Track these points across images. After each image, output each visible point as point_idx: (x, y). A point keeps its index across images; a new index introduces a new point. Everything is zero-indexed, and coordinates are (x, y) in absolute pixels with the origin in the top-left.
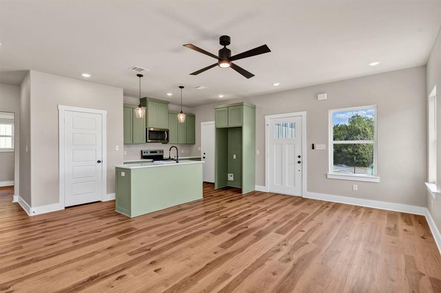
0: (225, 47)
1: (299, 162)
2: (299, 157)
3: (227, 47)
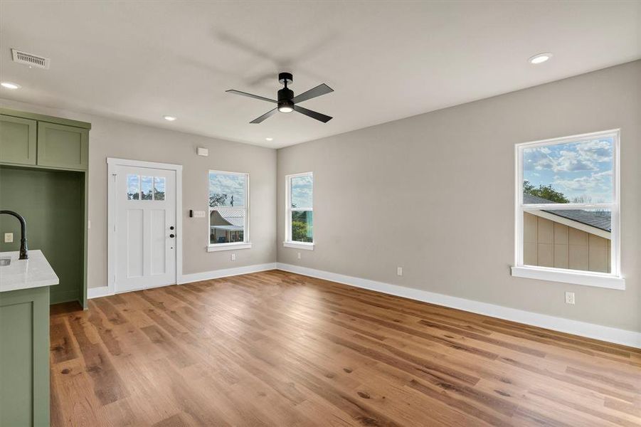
1: (172, 236)
2: (172, 228)
3: (288, 86)
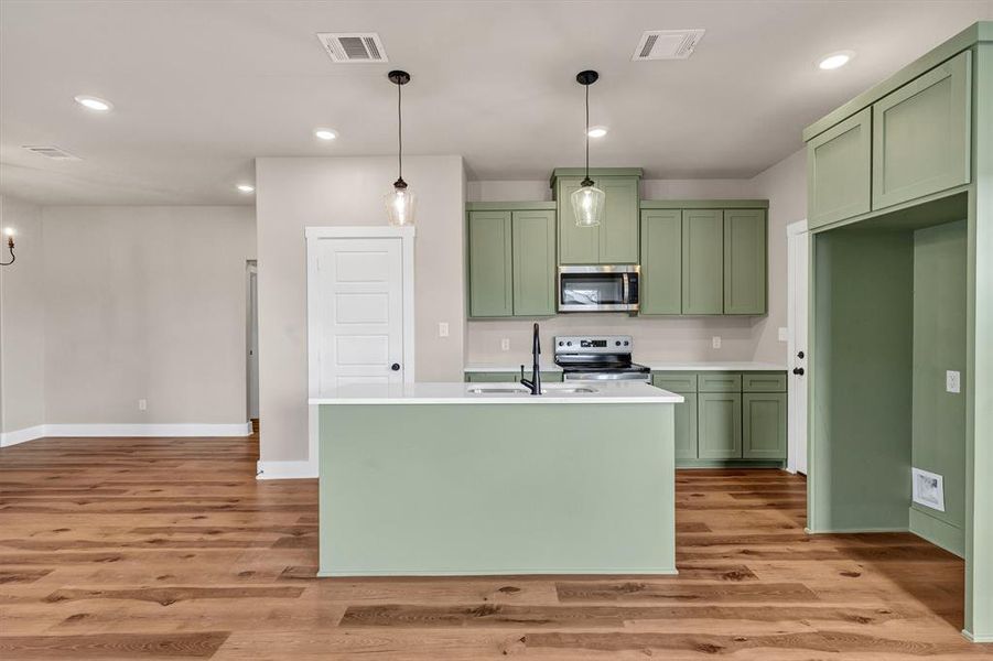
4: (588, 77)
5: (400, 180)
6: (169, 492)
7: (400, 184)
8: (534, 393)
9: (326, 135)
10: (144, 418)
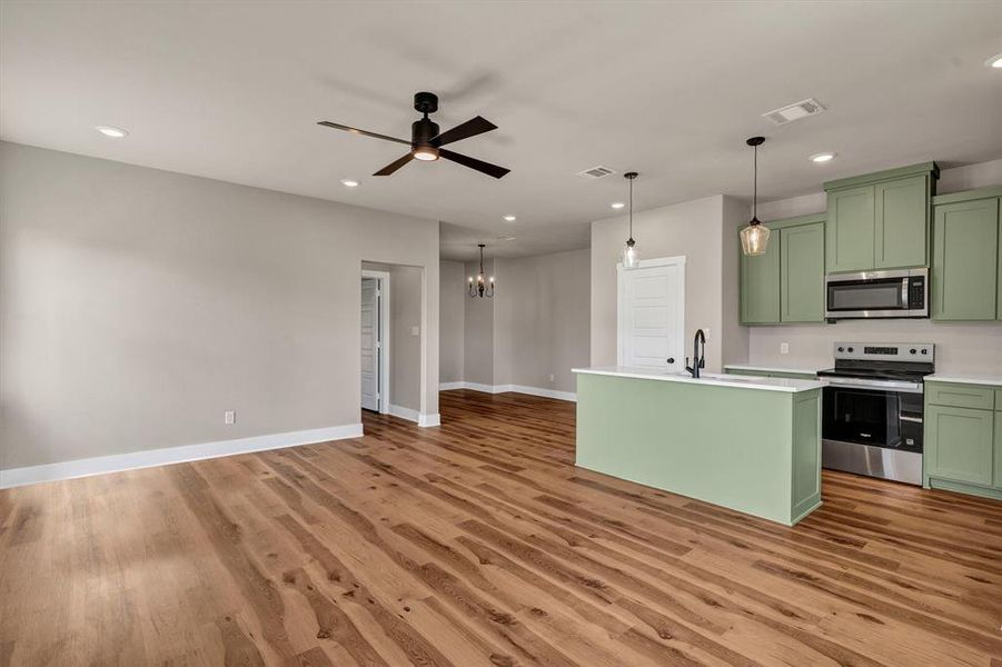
0: (426, 116)
3: (430, 116)
4: (756, 141)
5: (631, 240)
6: (544, 423)
7: (631, 242)
8: (694, 377)
9: (618, 206)
10: (552, 386)
